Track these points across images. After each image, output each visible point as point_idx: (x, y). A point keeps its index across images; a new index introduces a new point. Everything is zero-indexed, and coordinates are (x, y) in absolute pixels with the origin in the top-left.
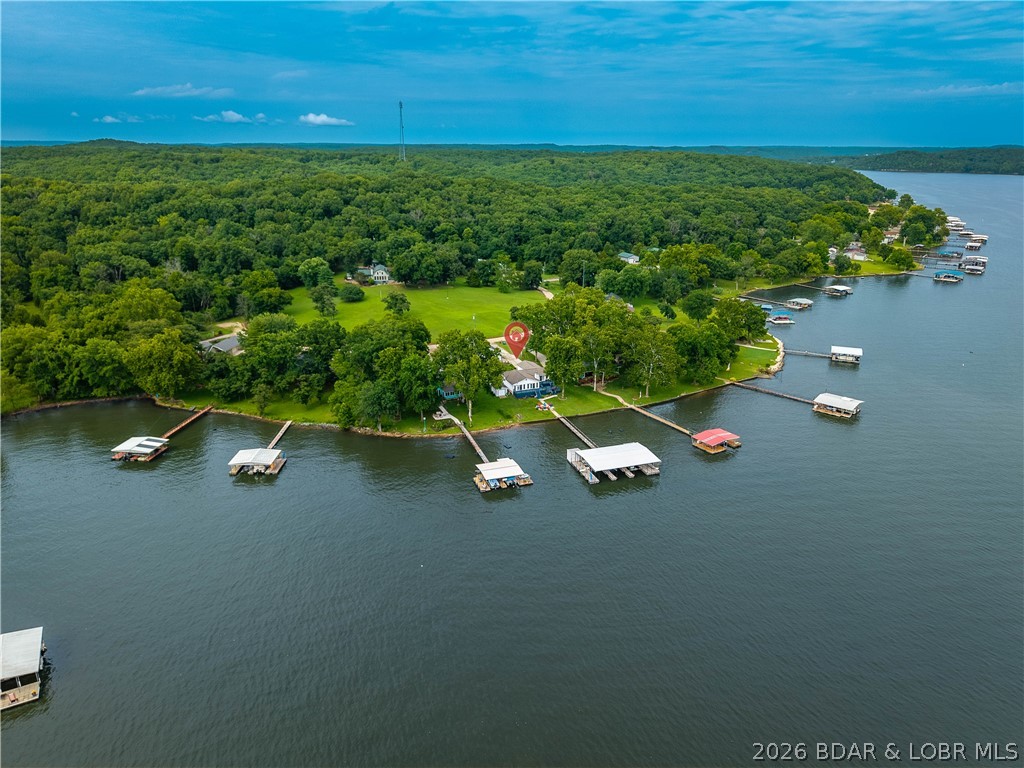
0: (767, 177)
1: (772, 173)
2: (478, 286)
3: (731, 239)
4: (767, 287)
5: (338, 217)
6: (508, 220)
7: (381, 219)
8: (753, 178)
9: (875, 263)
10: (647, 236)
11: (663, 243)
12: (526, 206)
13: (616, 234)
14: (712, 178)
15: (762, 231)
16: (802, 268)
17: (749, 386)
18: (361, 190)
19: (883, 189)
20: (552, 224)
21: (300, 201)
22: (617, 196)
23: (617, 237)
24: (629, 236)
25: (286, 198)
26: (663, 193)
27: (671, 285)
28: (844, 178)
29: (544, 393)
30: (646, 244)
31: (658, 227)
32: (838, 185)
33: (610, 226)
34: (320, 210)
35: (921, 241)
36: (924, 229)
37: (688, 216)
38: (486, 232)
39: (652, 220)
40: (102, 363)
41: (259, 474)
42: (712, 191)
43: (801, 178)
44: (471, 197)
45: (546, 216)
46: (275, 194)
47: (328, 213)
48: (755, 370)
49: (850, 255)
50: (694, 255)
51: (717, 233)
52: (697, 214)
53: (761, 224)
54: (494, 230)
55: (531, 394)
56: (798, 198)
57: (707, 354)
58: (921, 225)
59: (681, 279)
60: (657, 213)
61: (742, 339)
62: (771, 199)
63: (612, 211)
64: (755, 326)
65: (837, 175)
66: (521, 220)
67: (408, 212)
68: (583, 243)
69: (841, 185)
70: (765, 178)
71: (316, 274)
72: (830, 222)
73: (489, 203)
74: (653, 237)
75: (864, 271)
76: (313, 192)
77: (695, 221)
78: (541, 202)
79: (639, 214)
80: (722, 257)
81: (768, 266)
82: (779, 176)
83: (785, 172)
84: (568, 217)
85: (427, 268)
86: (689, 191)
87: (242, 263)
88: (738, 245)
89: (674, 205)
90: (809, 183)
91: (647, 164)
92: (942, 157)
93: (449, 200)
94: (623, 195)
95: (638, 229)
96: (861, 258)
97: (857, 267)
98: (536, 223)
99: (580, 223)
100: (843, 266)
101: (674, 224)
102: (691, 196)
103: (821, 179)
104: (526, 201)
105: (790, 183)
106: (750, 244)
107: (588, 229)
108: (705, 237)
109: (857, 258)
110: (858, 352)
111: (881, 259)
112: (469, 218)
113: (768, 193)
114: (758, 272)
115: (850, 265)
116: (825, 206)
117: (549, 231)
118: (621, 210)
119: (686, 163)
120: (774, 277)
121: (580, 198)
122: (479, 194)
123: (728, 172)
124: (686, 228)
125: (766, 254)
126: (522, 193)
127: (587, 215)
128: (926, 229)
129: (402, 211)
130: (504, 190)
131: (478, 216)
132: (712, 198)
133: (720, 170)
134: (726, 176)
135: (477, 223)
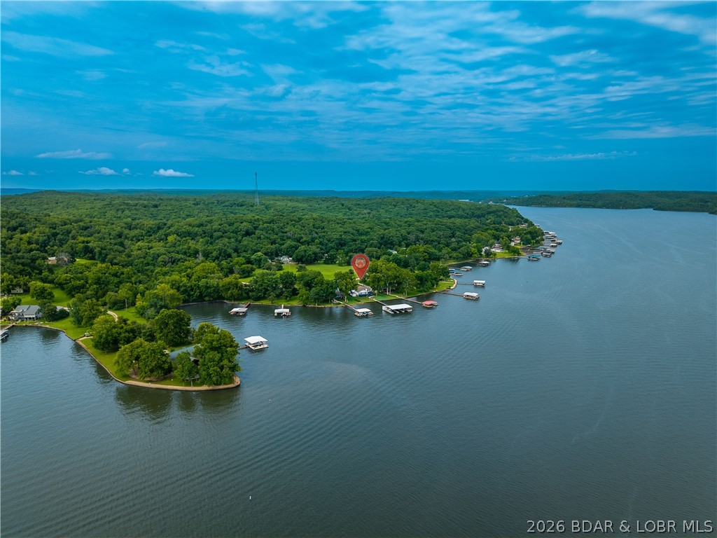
0: (460, 213)
1: (463, 210)
2: (329, 264)
3: (439, 243)
4: (454, 263)
5: (253, 235)
6: (335, 236)
7: (275, 236)
8: (453, 213)
9: (505, 253)
10: (400, 242)
11: (407, 246)
12: (342, 229)
13: (386, 242)
14: (431, 213)
15: (453, 240)
16: (469, 255)
17: (444, 292)
18: (261, 223)
19: (523, 218)
20: (355, 238)
21: (233, 228)
22: (383, 224)
23: (386, 243)
24: (392, 242)
25: (226, 227)
26: (406, 222)
27: (412, 261)
28: (501, 213)
29: (370, 295)
30: (400, 246)
31: (405, 239)
32: (498, 216)
33: (382, 238)
34: (244, 233)
35: (530, 244)
36: (530, 238)
37: (418, 233)
38: (326, 241)
39: (402, 235)
40: (210, 287)
41: (284, 315)
42: (430, 221)
43: (479, 212)
44: (314, 225)
45: (352, 234)
46: (219, 225)
47: (248, 233)
48: (445, 288)
49: (493, 250)
50: (421, 250)
51: (432, 241)
52: (423, 232)
53: (454, 236)
54: (329, 241)
55: (365, 295)
56: (473, 223)
57: (426, 280)
58: (529, 236)
59: (417, 259)
60: (403, 231)
61: (441, 280)
62: (459, 225)
63: (382, 231)
64: (446, 274)
65: (497, 211)
66: (341, 236)
67: (286, 233)
68: (371, 245)
69: (500, 216)
70: (459, 213)
71: (261, 259)
72: (485, 236)
73: (323, 228)
74: (403, 243)
75: (498, 256)
76: (238, 224)
77: (421, 235)
78: (348, 227)
79: (395, 233)
80: (433, 250)
81: (454, 254)
82: (467, 212)
83: (470, 209)
84: (361, 234)
85: (308, 256)
86: (418, 221)
87: (227, 255)
88: (441, 246)
89: (412, 228)
90: (483, 215)
91: (395, 206)
92: (564, 198)
93: (304, 227)
94: (386, 223)
95: (395, 239)
96: (499, 251)
97: (495, 254)
98: (348, 237)
99: (368, 237)
100: (488, 254)
101: (412, 237)
102: (419, 224)
103: (489, 213)
104: (341, 227)
105: (473, 215)
106: (447, 245)
107: (372, 239)
108: (426, 242)
109: (497, 251)
110: (484, 282)
111: (507, 251)
112: (316, 235)
113: (458, 221)
114: (450, 257)
115: (491, 254)
116: (486, 227)
117: (355, 241)
118: (387, 231)
119: (417, 205)
120: (457, 259)
121: (367, 225)
122: (318, 223)
123: (440, 210)
124: (417, 239)
125: (454, 250)
126: (338, 223)
127: (371, 233)
128: (533, 238)
129: (283, 232)
130: (329, 222)
131: (320, 234)
132: (430, 225)
133: (435, 209)
134: (439, 212)
135: (320, 237)
